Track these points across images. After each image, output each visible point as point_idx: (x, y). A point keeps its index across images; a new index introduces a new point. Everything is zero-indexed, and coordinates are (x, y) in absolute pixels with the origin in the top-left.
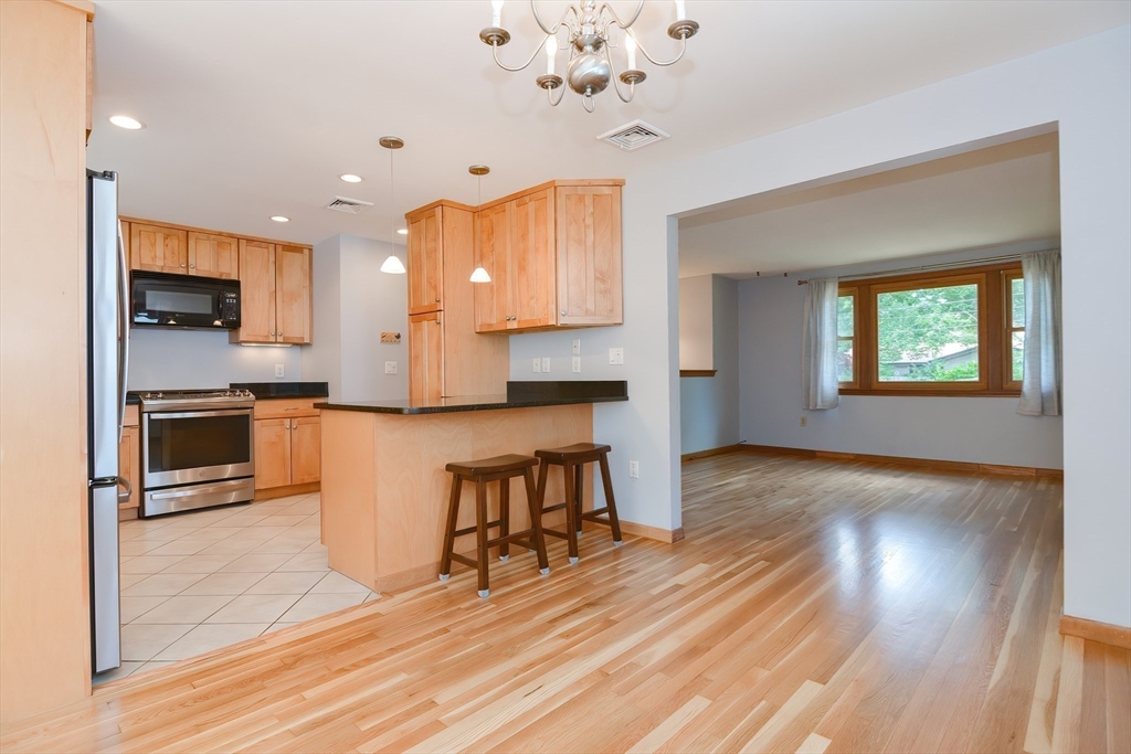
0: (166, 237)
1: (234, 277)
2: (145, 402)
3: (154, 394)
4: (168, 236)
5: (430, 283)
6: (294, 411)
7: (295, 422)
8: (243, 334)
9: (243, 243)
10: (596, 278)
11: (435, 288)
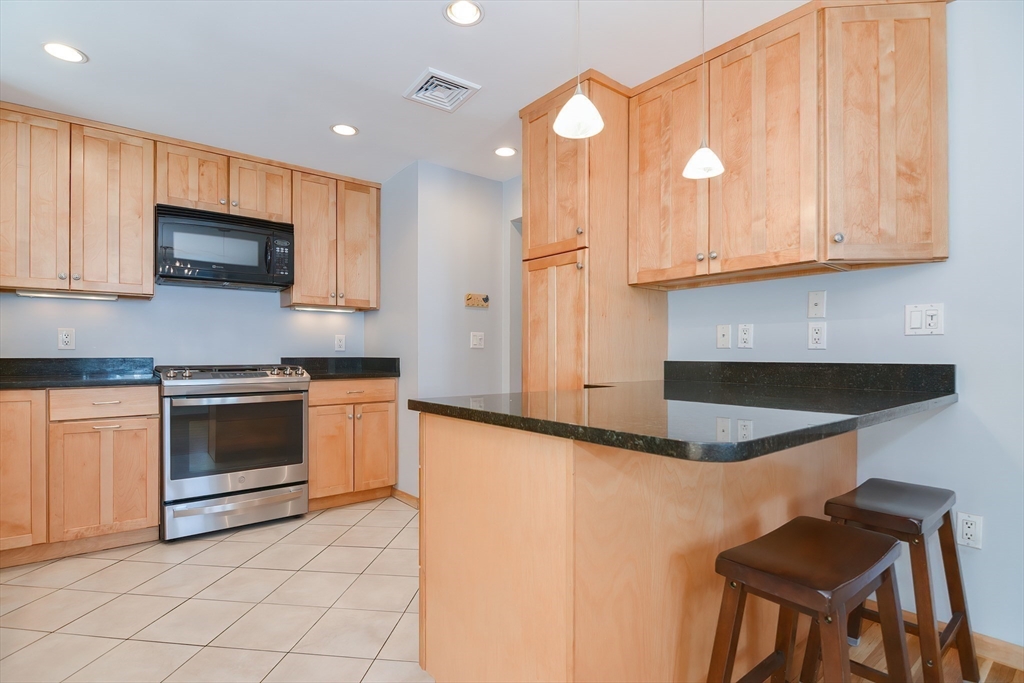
0: (202, 163)
1: (286, 220)
2: (166, 383)
3: (179, 371)
4: (204, 161)
5: (563, 207)
6: (357, 396)
7: (359, 408)
8: (297, 295)
9: (297, 176)
10: (899, 174)
11: (574, 213)
